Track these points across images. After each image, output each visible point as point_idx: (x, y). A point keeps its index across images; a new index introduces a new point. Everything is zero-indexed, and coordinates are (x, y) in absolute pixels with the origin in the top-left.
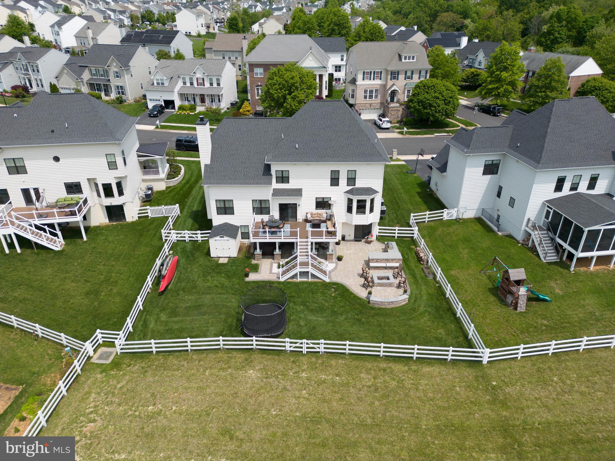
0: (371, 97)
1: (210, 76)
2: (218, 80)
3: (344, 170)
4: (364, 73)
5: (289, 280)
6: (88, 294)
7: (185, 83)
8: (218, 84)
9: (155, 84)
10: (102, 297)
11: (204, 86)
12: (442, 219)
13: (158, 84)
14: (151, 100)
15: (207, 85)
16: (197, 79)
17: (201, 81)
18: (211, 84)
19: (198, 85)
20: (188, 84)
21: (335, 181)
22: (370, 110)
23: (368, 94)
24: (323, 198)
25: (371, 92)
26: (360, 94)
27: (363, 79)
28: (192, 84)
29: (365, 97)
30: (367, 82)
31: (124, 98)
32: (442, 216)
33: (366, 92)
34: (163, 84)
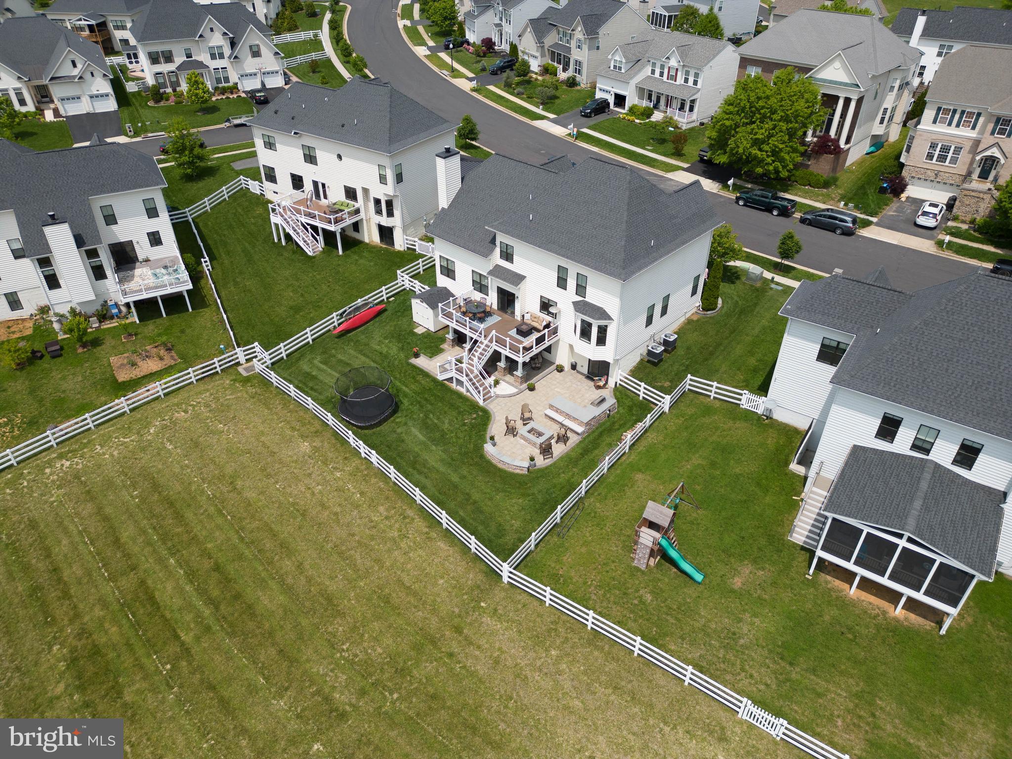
0: (942, 158)
1: (688, 67)
2: (697, 75)
3: (574, 269)
4: (939, 109)
5: (446, 382)
6: (291, 308)
7: (653, 72)
8: (695, 83)
9: (612, 68)
10: (298, 316)
11: (675, 81)
12: (739, 405)
13: (615, 67)
14: (601, 90)
15: (680, 80)
16: (669, 68)
17: (673, 73)
18: (686, 80)
19: (668, 79)
20: (657, 75)
21: (562, 283)
22: (935, 184)
23: (937, 153)
24: (549, 300)
25: (945, 149)
26: (920, 148)
27: (935, 122)
28: (662, 74)
29: (930, 156)
30: (941, 129)
31: (577, 79)
32: (740, 400)
33: (933, 146)
34: (620, 68)
